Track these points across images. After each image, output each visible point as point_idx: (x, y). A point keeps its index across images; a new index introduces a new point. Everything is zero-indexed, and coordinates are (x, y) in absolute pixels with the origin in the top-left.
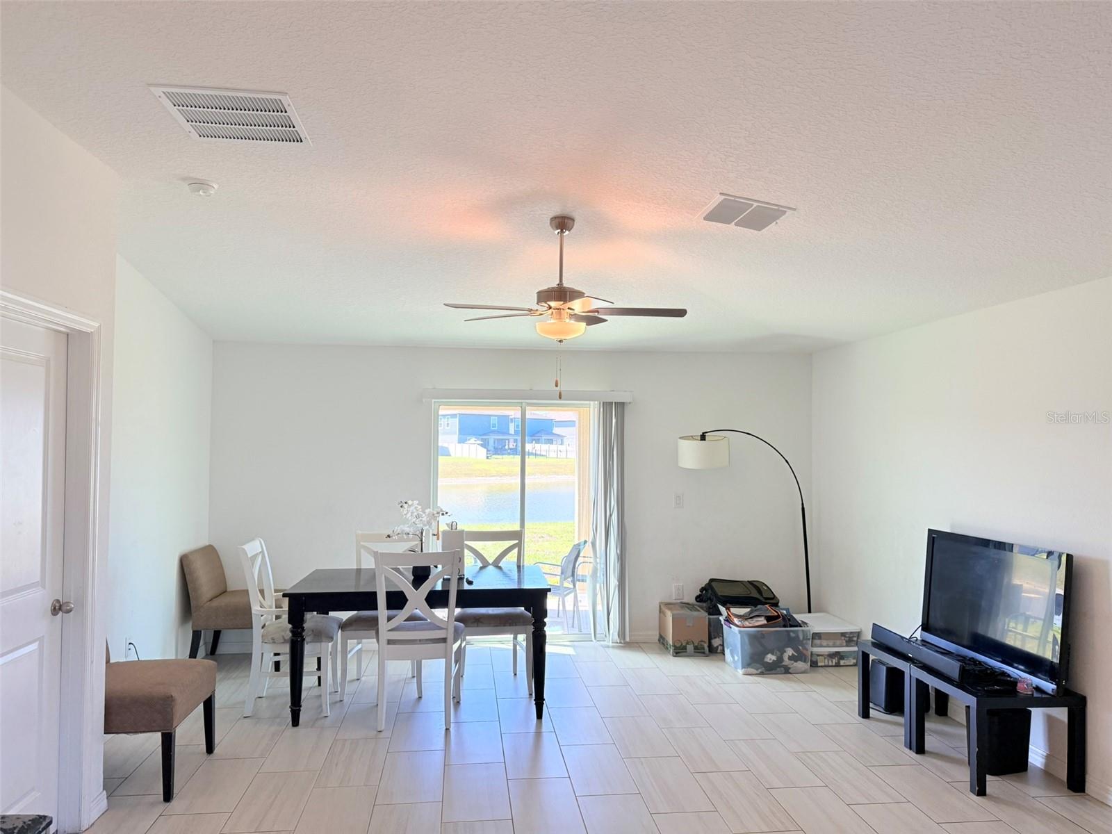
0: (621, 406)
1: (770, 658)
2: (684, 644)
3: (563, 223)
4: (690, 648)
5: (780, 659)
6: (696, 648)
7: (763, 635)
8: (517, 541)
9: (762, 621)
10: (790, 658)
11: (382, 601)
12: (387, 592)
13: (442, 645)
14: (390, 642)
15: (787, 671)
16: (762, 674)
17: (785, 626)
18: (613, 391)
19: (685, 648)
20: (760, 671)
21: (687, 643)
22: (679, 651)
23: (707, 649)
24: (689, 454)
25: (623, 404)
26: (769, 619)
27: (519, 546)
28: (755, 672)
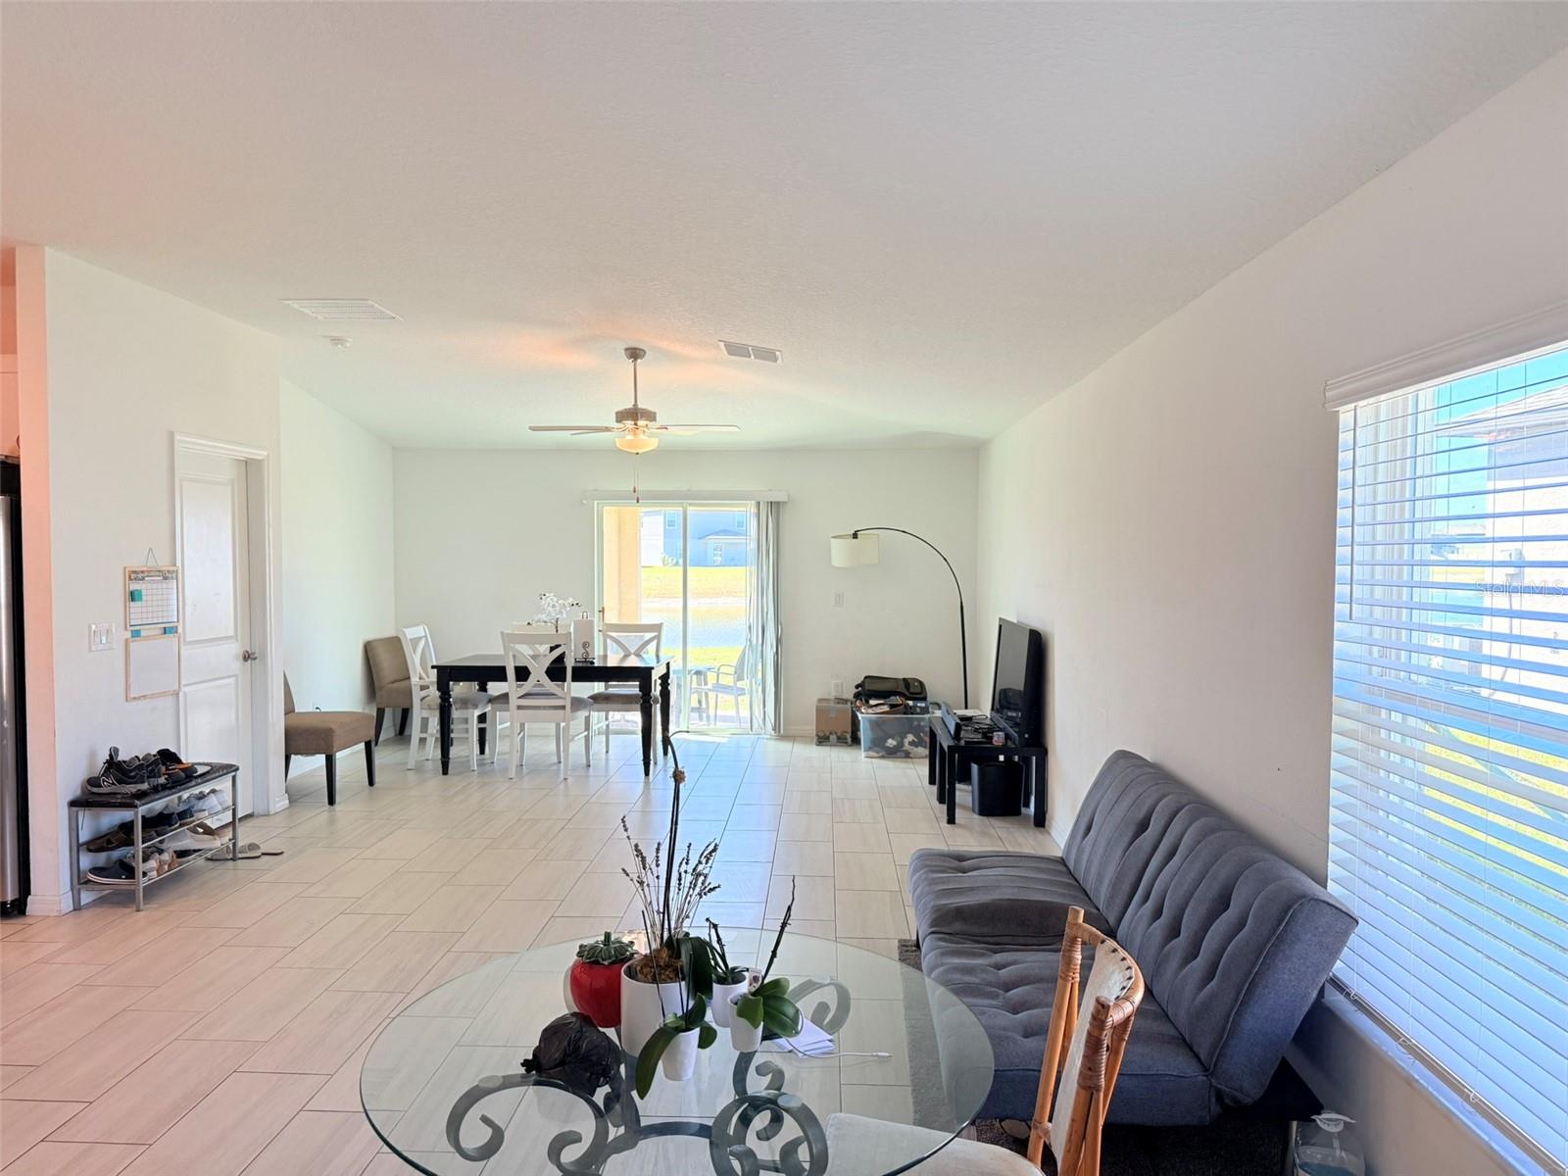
0: (775, 507)
1: (891, 743)
2: (827, 734)
3: (635, 354)
4: (833, 738)
5: (901, 744)
6: (839, 738)
7: (884, 721)
8: (656, 634)
9: (886, 708)
10: (910, 743)
11: (511, 674)
12: (516, 667)
13: (562, 711)
14: (519, 707)
15: (907, 755)
16: (882, 757)
17: (905, 714)
18: (770, 490)
19: (828, 738)
20: (881, 754)
21: (831, 733)
22: (822, 740)
23: (849, 740)
24: (839, 553)
25: (778, 503)
26: (892, 706)
27: (658, 638)
28: (877, 755)
